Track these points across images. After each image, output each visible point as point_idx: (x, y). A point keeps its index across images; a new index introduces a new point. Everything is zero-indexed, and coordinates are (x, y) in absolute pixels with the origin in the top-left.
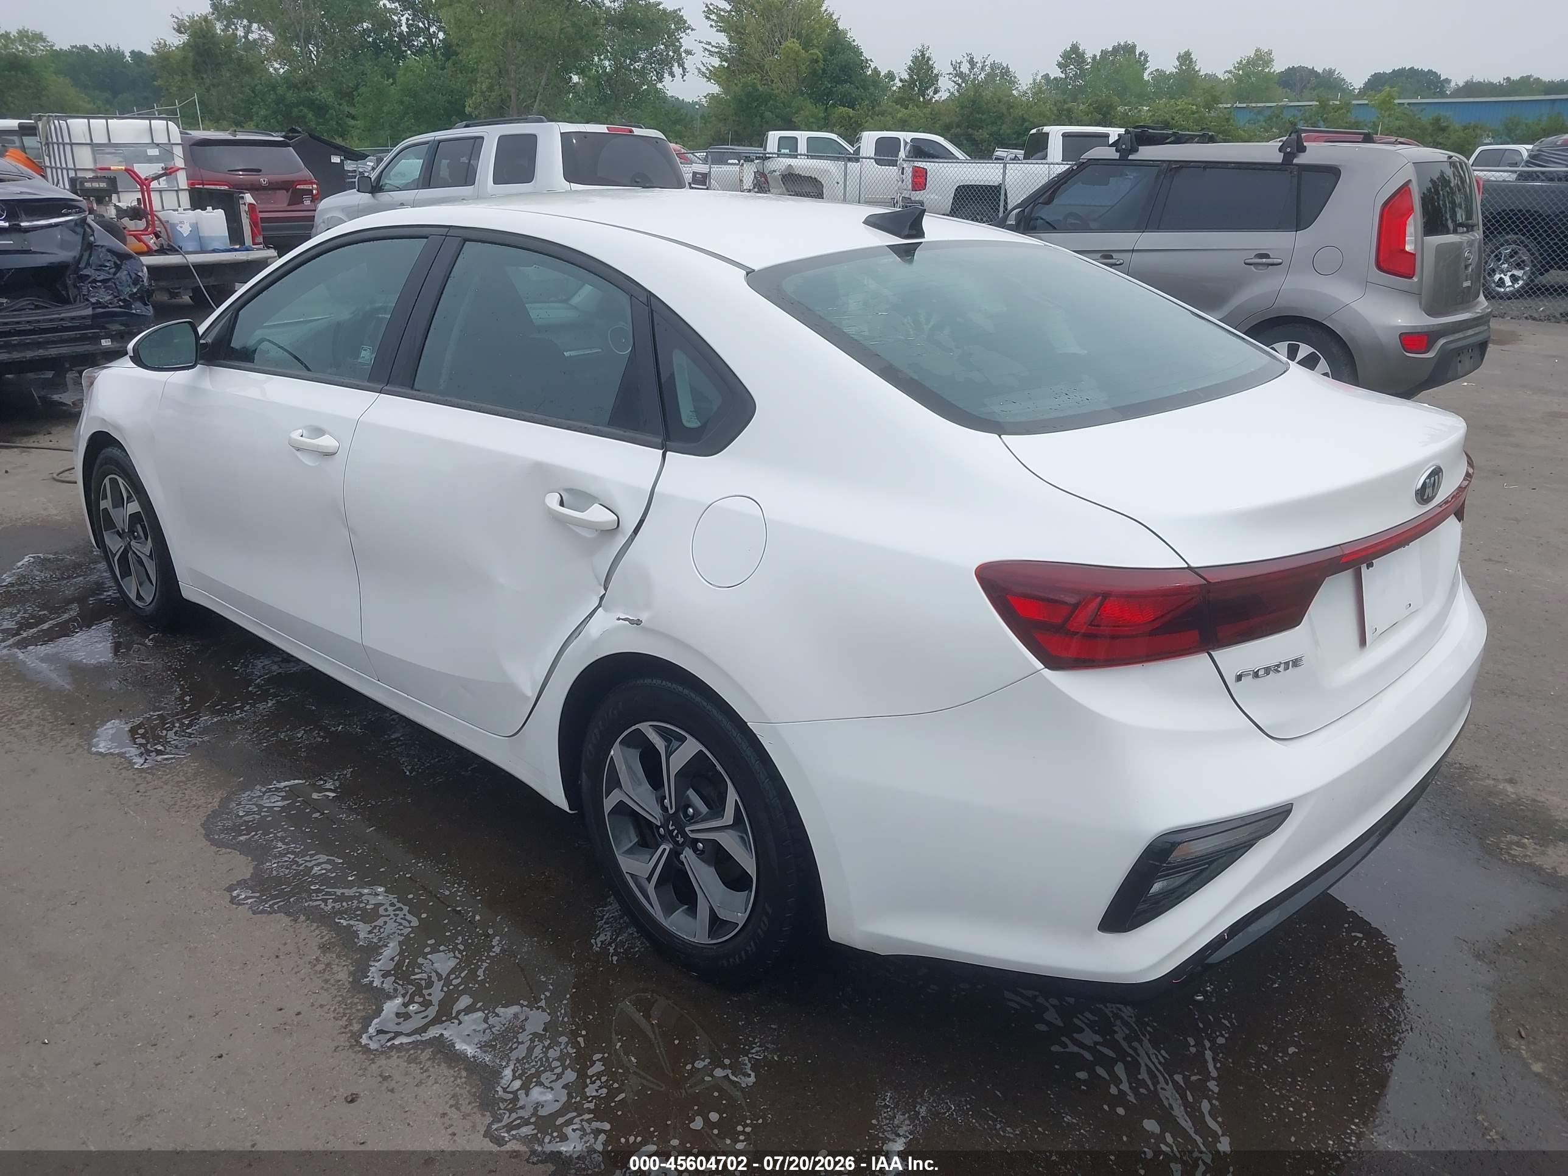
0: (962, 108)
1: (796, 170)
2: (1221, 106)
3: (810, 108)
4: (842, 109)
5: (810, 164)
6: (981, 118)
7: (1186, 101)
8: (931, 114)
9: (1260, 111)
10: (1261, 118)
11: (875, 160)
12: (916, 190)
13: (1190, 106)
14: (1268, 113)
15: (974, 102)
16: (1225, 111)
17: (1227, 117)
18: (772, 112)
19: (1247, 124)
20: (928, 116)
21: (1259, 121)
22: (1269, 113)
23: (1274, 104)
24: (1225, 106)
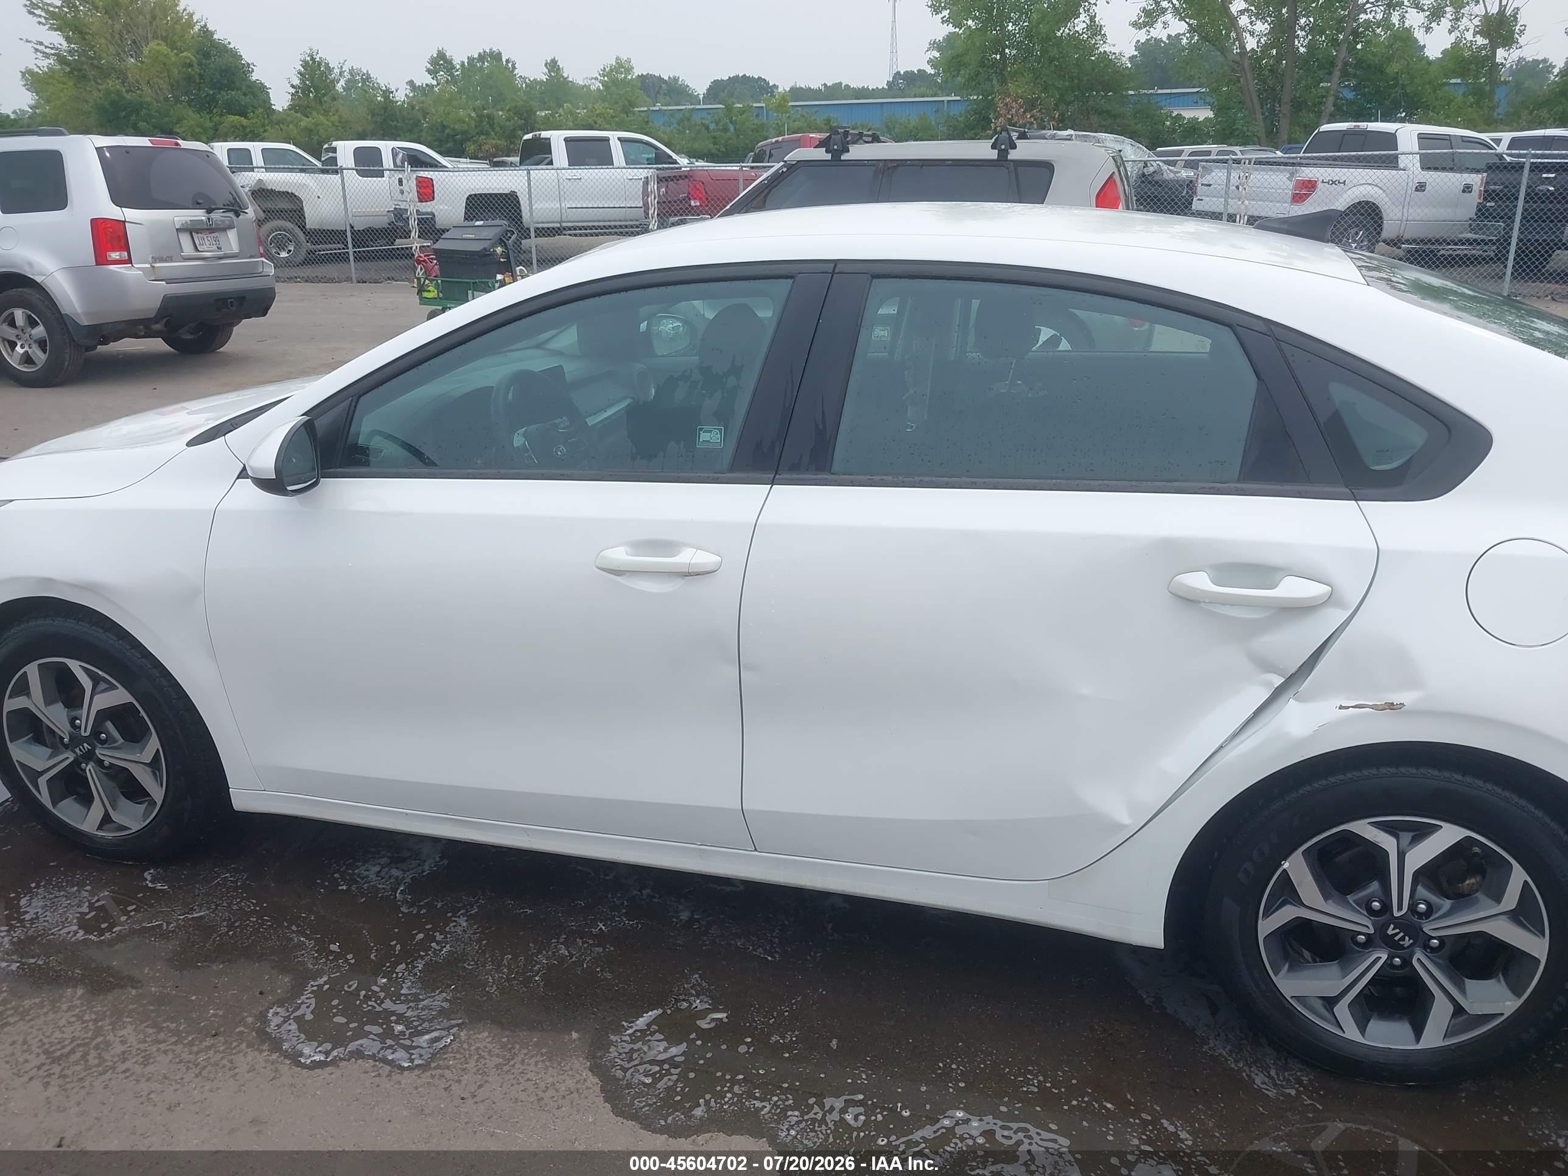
0: (373, 115)
1: (267, 184)
2: (636, 109)
3: (192, 117)
4: (232, 118)
5: (279, 178)
6: (396, 126)
7: (603, 105)
8: (340, 122)
9: (673, 113)
10: (674, 120)
11: (356, 170)
12: (422, 202)
13: (608, 110)
14: (679, 116)
15: (386, 109)
16: (643, 114)
17: (646, 120)
18: (147, 123)
19: (663, 127)
20: (337, 124)
21: (673, 124)
22: (681, 116)
23: (683, 107)
24: (642, 109)
